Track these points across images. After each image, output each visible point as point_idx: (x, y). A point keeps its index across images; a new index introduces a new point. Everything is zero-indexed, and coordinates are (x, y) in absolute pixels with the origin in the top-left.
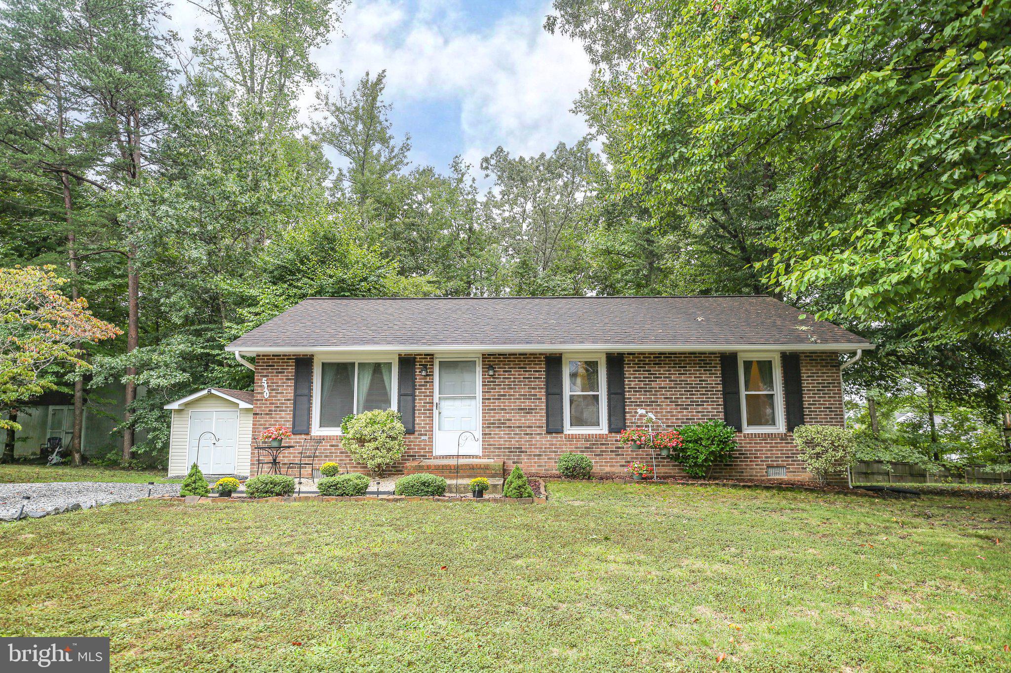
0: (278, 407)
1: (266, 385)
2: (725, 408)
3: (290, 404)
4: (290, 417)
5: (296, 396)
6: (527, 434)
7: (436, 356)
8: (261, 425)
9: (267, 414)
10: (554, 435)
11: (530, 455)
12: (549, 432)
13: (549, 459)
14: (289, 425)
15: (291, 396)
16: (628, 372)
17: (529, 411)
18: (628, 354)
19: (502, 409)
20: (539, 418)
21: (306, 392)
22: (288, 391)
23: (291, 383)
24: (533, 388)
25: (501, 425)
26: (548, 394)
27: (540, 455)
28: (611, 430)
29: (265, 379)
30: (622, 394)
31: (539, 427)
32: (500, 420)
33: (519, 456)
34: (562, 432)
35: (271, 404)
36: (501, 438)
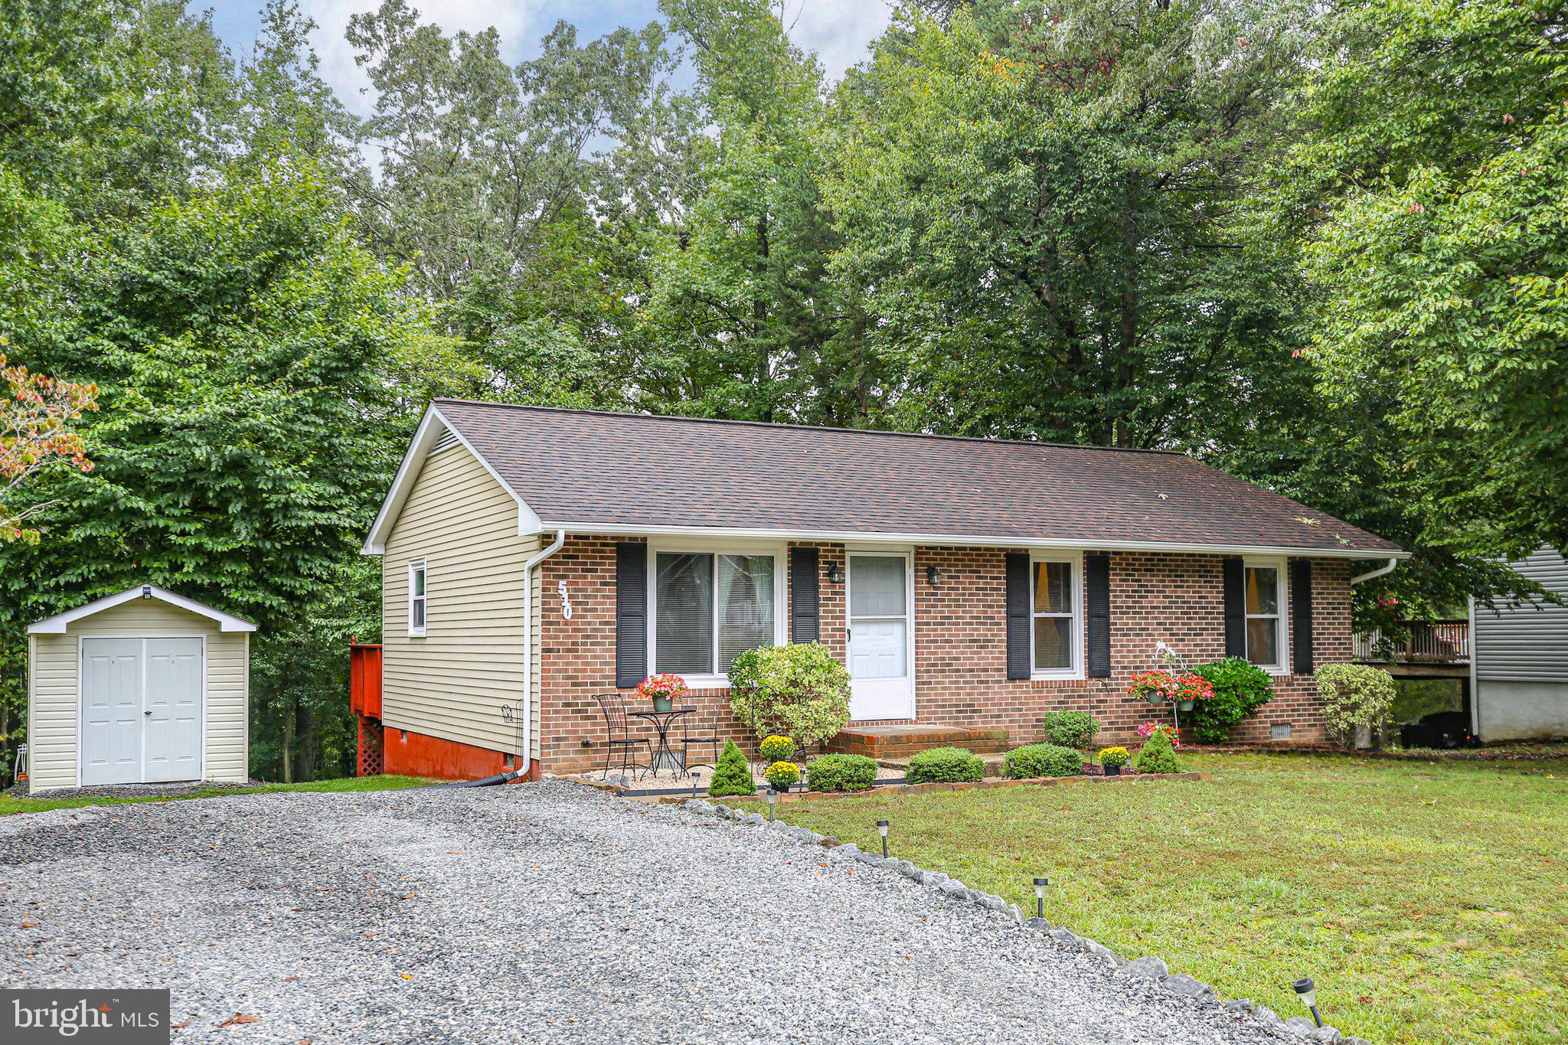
0: (588, 637)
1: (565, 595)
2: (1227, 640)
3: (610, 632)
4: (610, 656)
5: (620, 614)
6: (981, 682)
7: (846, 548)
8: (559, 671)
9: (568, 650)
10: (1018, 683)
11: (986, 717)
12: (1011, 678)
13: (1011, 721)
14: (610, 671)
15: (611, 615)
16: (1115, 582)
17: (984, 644)
18: (1115, 553)
19: (947, 641)
20: (997, 655)
21: (638, 609)
22: (606, 606)
23: (611, 591)
24: (991, 606)
25: (945, 667)
26: (1010, 616)
27: (999, 716)
28: (1092, 674)
29: (562, 582)
30: (1106, 616)
31: (998, 670)
32: (943, 659)
33: (971, 717)
34: (1027, 678)
35: (575, 630)
36: (944, 689)
